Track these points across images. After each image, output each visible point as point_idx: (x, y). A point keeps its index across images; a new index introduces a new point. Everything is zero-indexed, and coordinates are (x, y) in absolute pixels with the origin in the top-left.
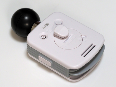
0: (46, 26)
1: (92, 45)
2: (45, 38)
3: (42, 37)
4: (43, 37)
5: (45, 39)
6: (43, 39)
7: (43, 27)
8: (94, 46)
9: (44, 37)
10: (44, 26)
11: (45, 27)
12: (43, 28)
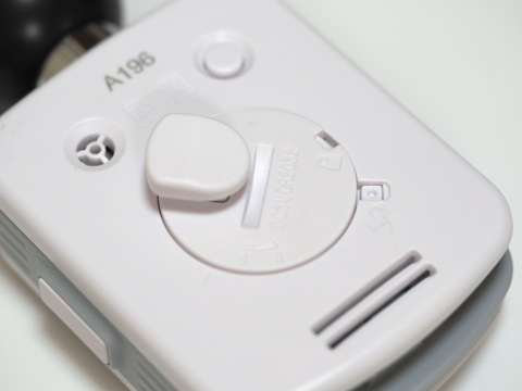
0: (130, 72)
1: (412, 260)
2: (105, 160)
3: (82, 147)
4: (89, 147)
5: (100, 163)
6: (87, 161)
7: (107, 78)
8: (426, 274)
9: (96, 151)
10: (121, 70)
11: (121, 77)
12: (110, 82)
